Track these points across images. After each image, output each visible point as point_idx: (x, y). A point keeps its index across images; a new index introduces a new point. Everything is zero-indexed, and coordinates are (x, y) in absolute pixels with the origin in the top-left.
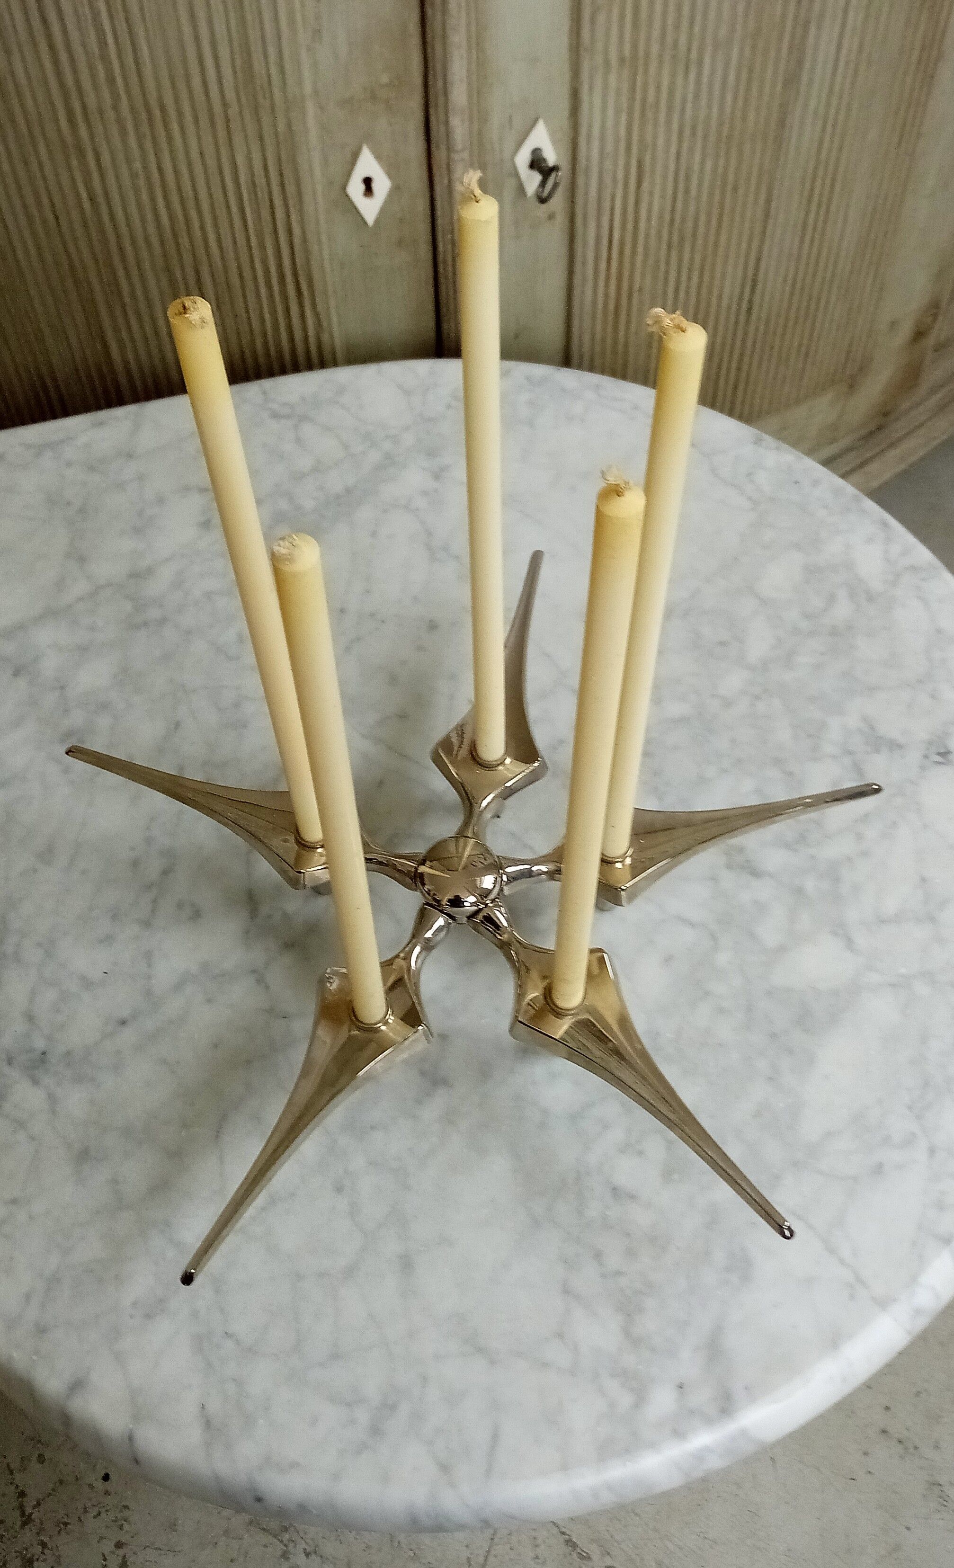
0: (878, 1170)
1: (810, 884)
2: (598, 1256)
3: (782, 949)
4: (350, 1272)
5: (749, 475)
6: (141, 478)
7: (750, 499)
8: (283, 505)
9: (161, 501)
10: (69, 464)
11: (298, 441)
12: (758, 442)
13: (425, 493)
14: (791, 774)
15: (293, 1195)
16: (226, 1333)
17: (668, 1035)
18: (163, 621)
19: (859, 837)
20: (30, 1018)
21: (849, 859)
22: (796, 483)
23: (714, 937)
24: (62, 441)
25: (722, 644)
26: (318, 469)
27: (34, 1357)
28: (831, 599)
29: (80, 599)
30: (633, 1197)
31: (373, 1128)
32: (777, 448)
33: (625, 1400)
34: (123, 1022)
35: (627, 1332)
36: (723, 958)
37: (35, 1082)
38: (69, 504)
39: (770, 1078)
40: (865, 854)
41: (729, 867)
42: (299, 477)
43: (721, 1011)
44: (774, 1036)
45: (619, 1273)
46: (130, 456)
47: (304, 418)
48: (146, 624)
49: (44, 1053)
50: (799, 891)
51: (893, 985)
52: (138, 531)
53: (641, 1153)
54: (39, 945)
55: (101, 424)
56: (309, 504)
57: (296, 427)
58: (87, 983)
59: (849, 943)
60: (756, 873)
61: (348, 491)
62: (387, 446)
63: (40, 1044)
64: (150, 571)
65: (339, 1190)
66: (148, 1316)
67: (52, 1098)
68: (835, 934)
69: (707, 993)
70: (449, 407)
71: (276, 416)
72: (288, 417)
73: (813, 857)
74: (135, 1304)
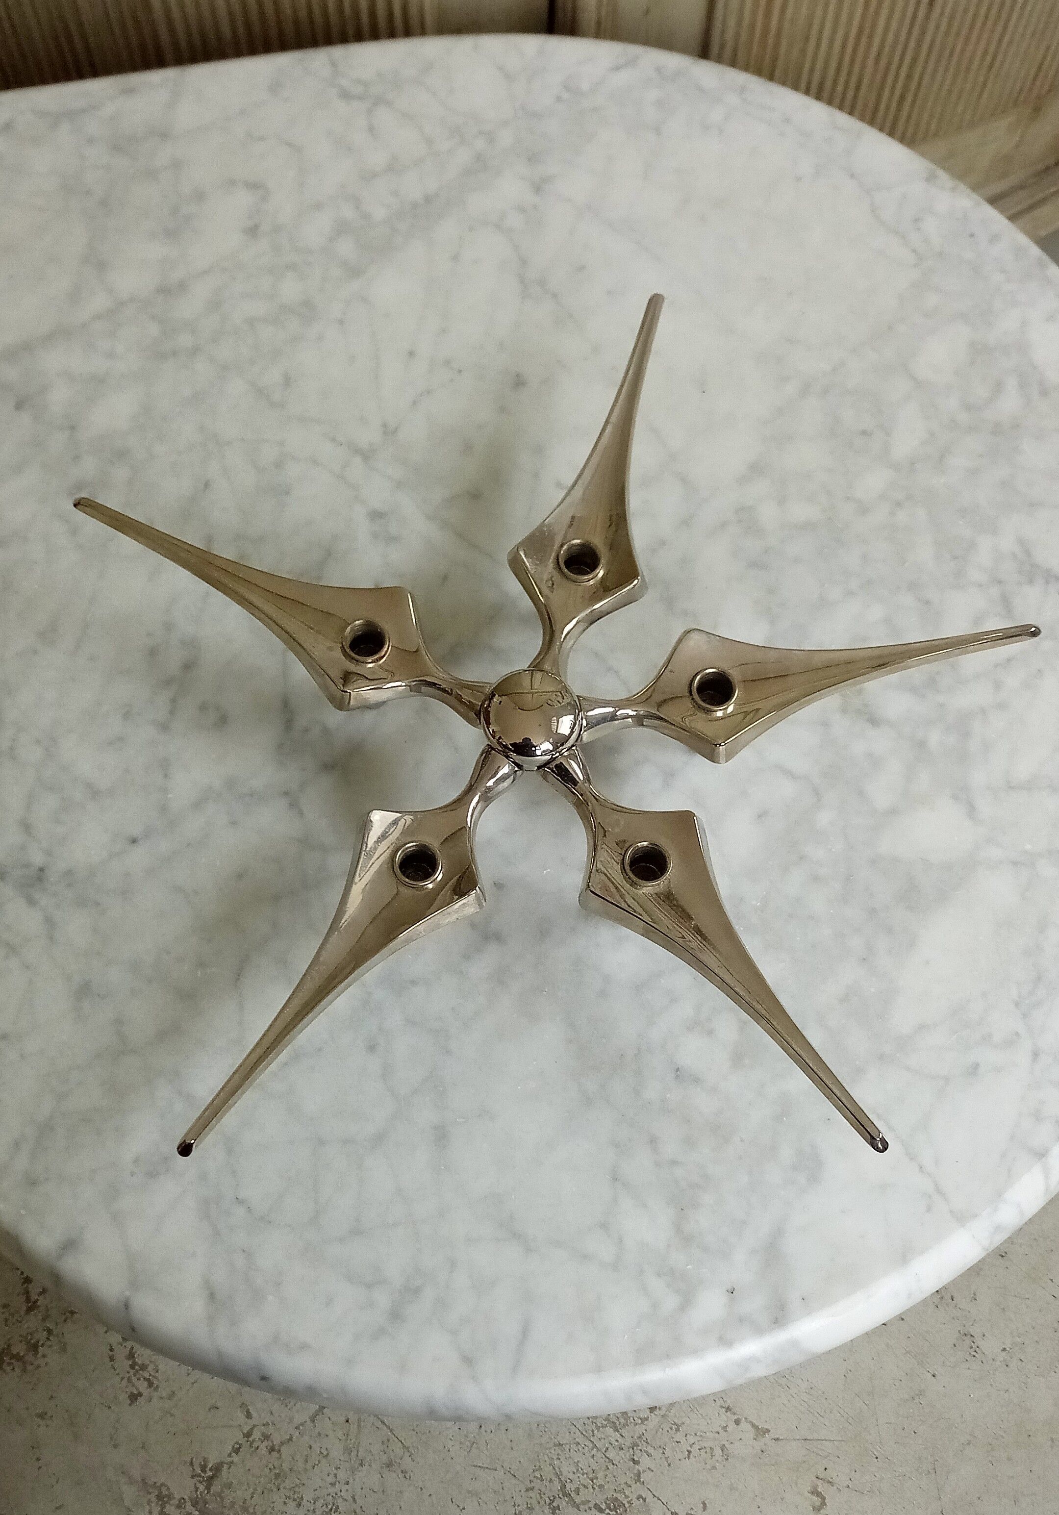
0: (974, 1070)
1: (934, 738)
2: (653, 1141)
3: (893, 812)
4: (379, 1139)
5: (916, 220)
6: (177, 165)
7: (914, 251)
8: (348, 212)
9: (200, 196)
10: (91, 141)
11: (371, 129)
12: (930, 178)
13: (522, 210)
14: (929, 604)
15: (320, 1050)
16: (237, 1199)
17: (754, 902)
18: (195, 351)
19: (998, 686)
20: (26, 827)
21: (983, 711)
22: (972, 235)
23: (817, 793)
24: (83, 111)
25: (864, 433)
26: (393, 168)
27: (23, 1212)
28: (998, 388)
29: (98, 317)
30: (696, 1080)
31: (413, 982)
32: (953, 189)
33: (671, 1302)
34: (134, 841)
35: (678, 1229)
36: (824, 818)
37: (31, 902)
38: (88, 193)
39: (864, 959)
40: (1002, 706)
42: (369, 177)
43: (816, 879)
44: (873, 912)
45: (674, 1163)
46: (164, 135)
47: (379, 101)
48: (174, 353)
49: (41, 870)
50: (921, 745)
51: (1015, 863)
52: (171, 234)
53: (710, 1033)
54: (38, 742)
55: (130, 91)
56: (379, 213)
57: (370, 112)
58: (94, 792)
59: (971, 810)
60: (874, 721)
61: (428, 199)
62: (480, 144)
63: (37, 858)
64: (182, 287)
65: (372, 1048)
66: (152, 1175)
67: (50, 922)
68: (955, 797)
69: (802, 858)
70: (559, 99)
71: (345, 95)
72: (360, 98)
73: (942, 705)
74: (136, 1161)
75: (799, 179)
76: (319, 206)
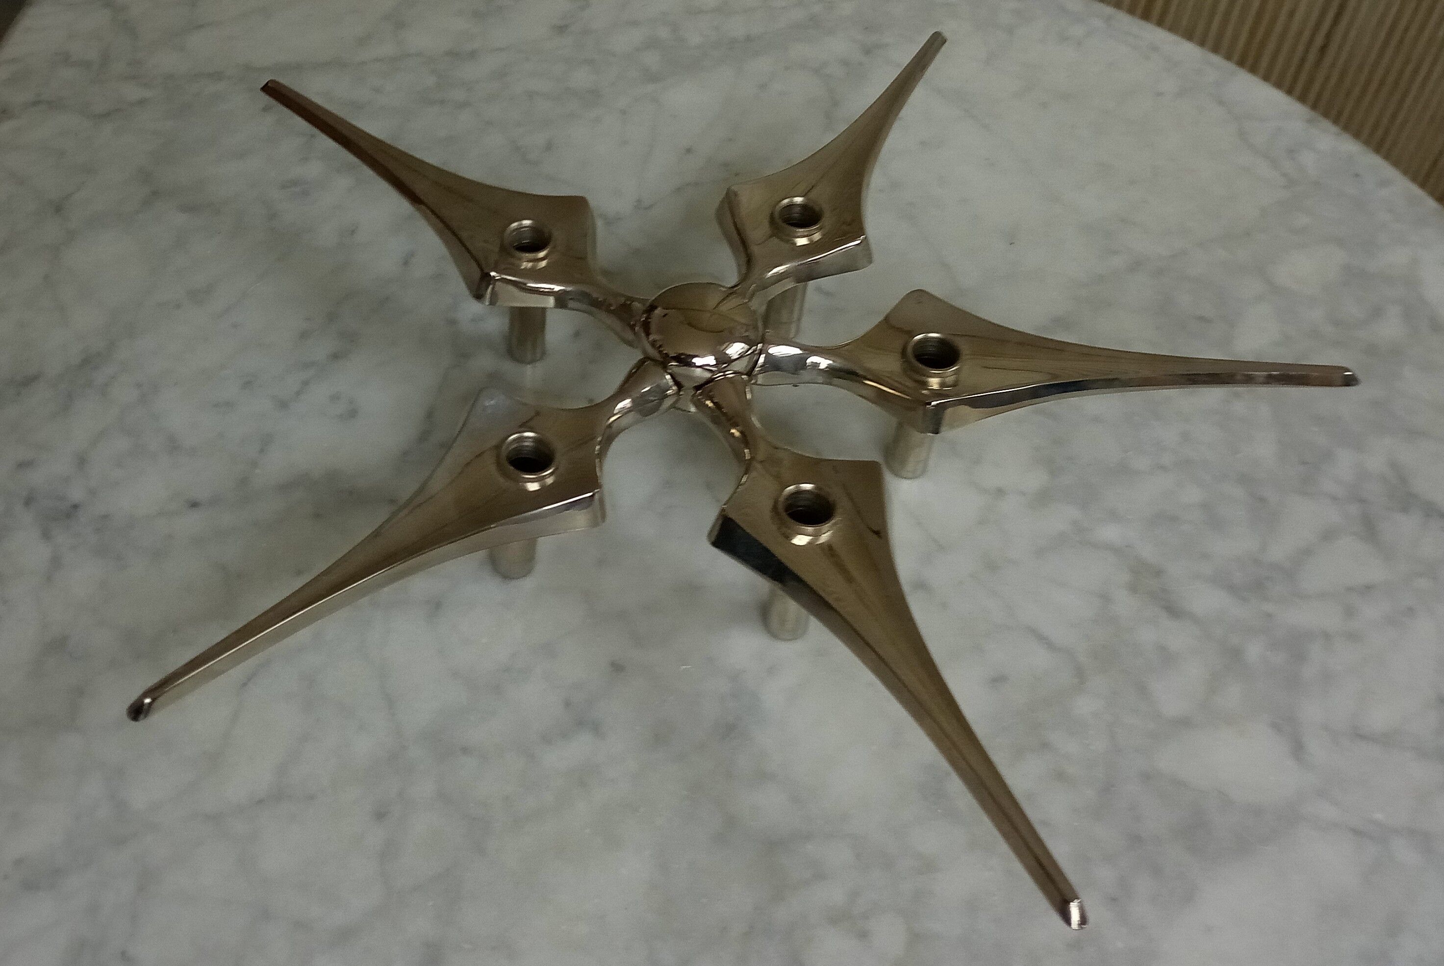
1: (1254, 650)
3: (1184, 723)
4: (344, 937)
5: (1291, 151)
7: (1285, 176)
8: (663, 33)
12: (1311, 122)
13: (845, 63)
14: (1262, 500)
16: (123, 954)
18: (463, 105)
19: (1350, 612)
20: (81, 461)
21: (1327, 636)
22: (1357, 175)
23: (1080, 673)
26: (721, 10)
28: (1377, 313)
29: (379, 60)
31: (465, 750)
34: (194, 505)
36: (1085, 706)
37: (46, 535)
39: (1114, 900)
40: (1353, 637)
41: (1133, 588)
42: (694, 12)
43: (1060, 776)
44: (1137, 840)
48: (442, 102)
49: (75, 507)
50: (1235, 653)
51: (1357, 832)
52: (479, 16)
53: (863, 935)
54: (139, 385)
56: (695, 40)
58: (173, 446)
59: (1298, 749)
60: (1174, 611)
61: (749, 39)
63: (76, 494)
64: (473, 55)
65: (380, 815)
66: (30, 886)
67: (56, 562)
68: (1276, 727)
69: (1045, 746)
73: (1269, 615)
74: (18, 862)
75: (1160, 94)
76: (635, 23)
